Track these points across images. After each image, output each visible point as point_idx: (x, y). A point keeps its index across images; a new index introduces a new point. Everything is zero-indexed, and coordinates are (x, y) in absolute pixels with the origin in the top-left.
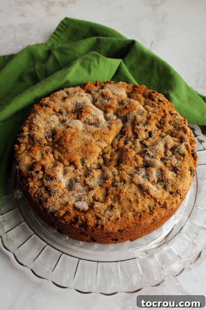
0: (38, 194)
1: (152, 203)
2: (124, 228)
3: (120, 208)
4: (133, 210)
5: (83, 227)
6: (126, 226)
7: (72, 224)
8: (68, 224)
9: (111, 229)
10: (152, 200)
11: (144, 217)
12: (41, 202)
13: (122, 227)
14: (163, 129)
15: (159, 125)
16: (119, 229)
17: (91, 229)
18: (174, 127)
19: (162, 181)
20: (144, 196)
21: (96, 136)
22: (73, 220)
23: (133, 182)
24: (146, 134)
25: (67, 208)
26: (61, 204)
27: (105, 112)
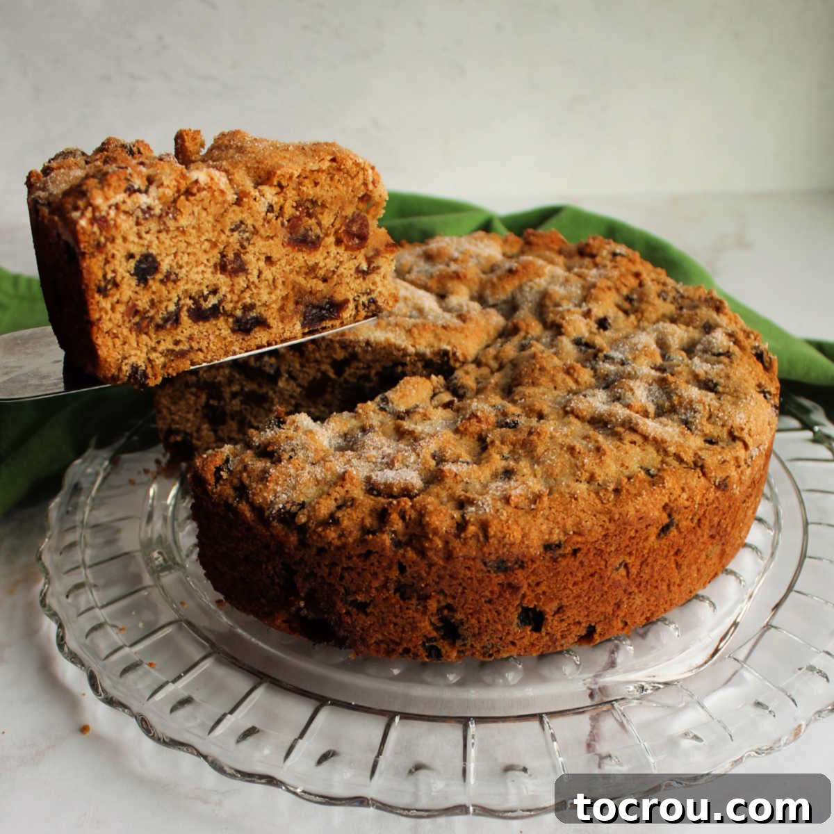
0: (230, 472)
1: (651, 457)
2: (566, 533)
3: (539, 474)
4: (587, 475)
5: (409, 549)
6: (569, 522)
7: (366, 537)
8: (351, 540)
9: (517, 535)
10: (651, 449)
11: (634, 492)
12: (242, 490)
13: (557, 531)
14: (642, 313)
15: (627, 305)
16: (547, 537)
17: (440, 544)
18: (676, 308)
19: (673, 410)
20: (621, 439)
21: (420, 334)
22: (368, 522)
23: (572, 412)
24: (587, 324)
25: (342, 492)
26: (318, 482)
27: (442, 296)
